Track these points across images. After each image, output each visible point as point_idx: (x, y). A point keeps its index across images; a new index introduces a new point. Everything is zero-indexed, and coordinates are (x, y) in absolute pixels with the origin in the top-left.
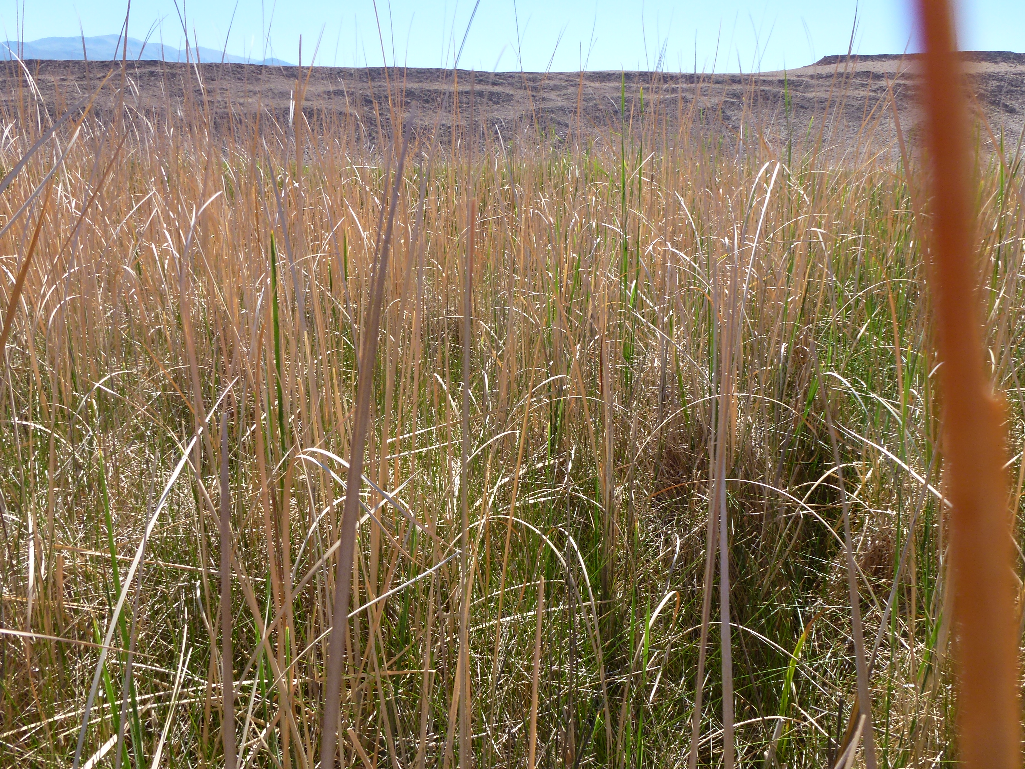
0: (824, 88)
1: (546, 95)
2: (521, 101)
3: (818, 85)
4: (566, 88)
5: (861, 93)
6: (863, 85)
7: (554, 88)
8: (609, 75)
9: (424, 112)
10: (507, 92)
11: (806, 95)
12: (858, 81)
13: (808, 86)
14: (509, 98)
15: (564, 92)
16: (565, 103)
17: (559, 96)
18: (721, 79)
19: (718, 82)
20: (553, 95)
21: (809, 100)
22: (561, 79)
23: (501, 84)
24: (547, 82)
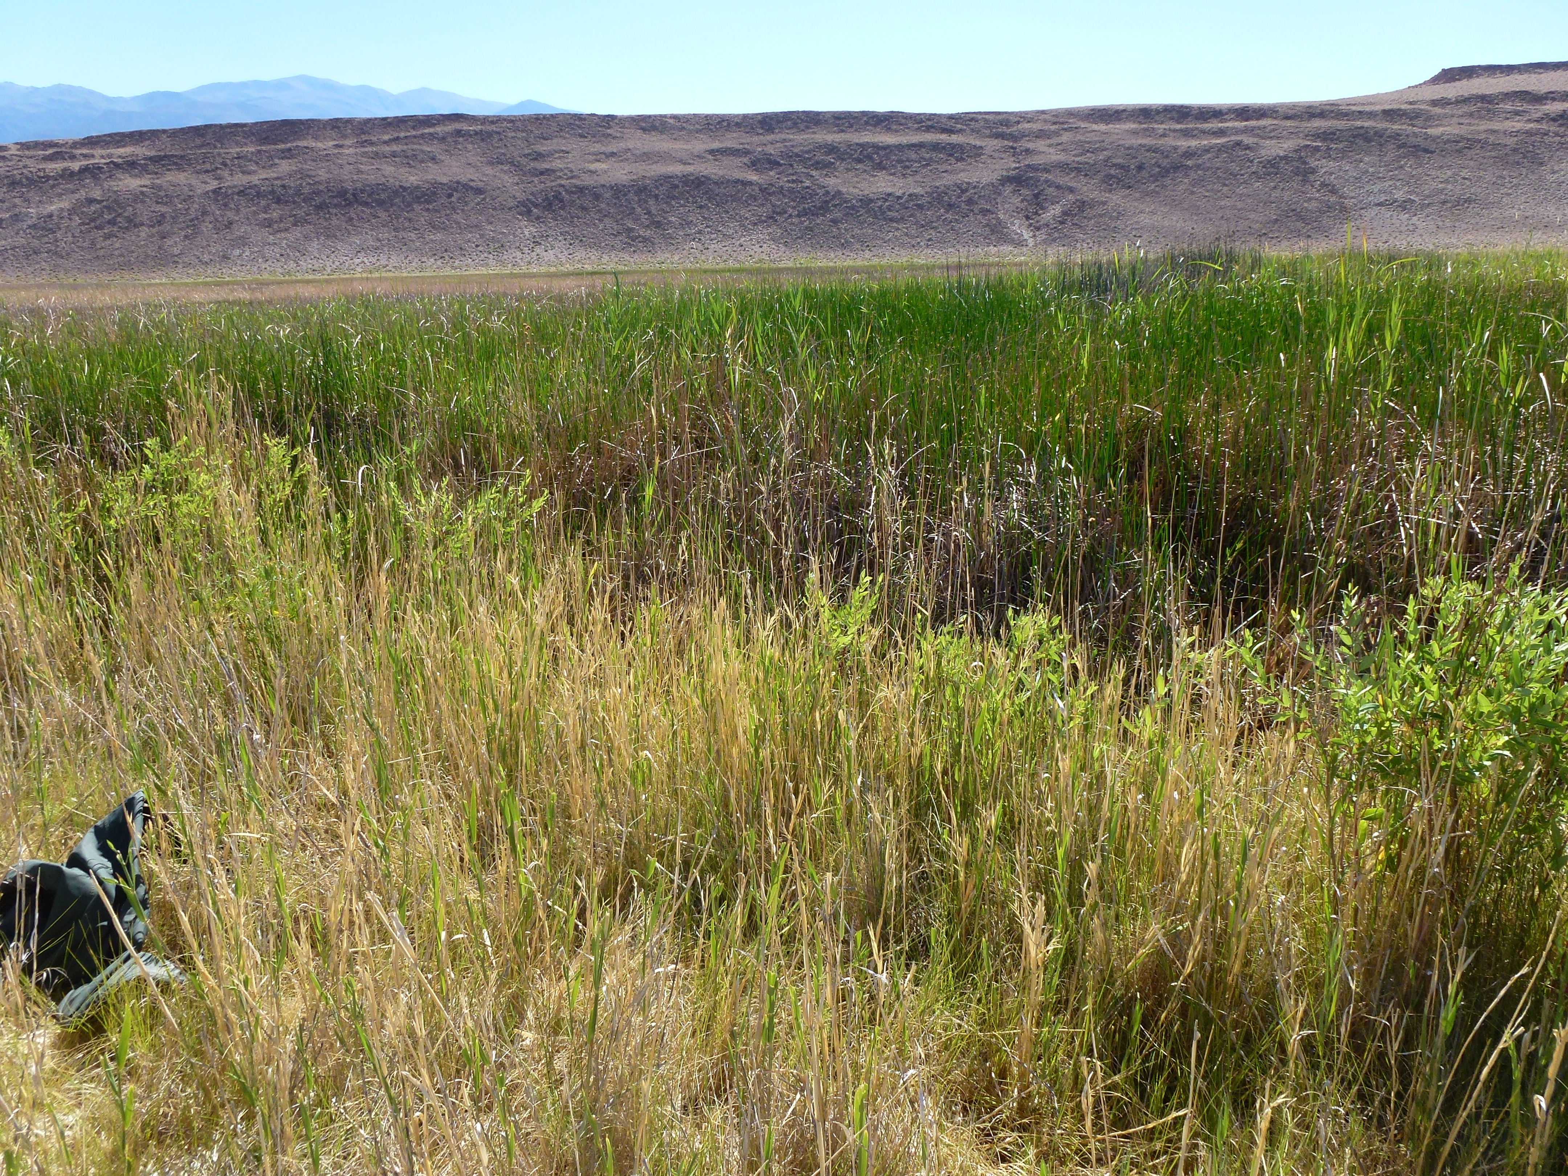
0: (1455, 120)
1: (1031, 146)
2: (996, 155)
3: (1446, 116)
4: (1057, 134)
5: (1517, 125)
6: (1517, 113)
7: (1040, 135)
8: (1117, 112)
9: (857, 176)
10: (973, 142)
11: (1429, 131)
12: (1508, 107)
13: (1429, 118)
14: (977, 152)
15: (1055, 140)
16: (1062, 157)
17: (1050, 146)
18: (1291, 112)
19: (1287, 118)
20: (1040, 145)
21: (1434, 139)
22: (1045, 121)
23: (960, 131)
24: (1027, 126)
